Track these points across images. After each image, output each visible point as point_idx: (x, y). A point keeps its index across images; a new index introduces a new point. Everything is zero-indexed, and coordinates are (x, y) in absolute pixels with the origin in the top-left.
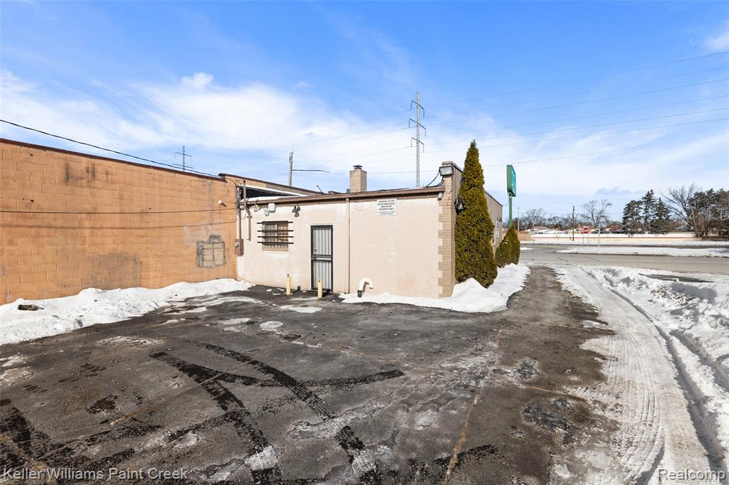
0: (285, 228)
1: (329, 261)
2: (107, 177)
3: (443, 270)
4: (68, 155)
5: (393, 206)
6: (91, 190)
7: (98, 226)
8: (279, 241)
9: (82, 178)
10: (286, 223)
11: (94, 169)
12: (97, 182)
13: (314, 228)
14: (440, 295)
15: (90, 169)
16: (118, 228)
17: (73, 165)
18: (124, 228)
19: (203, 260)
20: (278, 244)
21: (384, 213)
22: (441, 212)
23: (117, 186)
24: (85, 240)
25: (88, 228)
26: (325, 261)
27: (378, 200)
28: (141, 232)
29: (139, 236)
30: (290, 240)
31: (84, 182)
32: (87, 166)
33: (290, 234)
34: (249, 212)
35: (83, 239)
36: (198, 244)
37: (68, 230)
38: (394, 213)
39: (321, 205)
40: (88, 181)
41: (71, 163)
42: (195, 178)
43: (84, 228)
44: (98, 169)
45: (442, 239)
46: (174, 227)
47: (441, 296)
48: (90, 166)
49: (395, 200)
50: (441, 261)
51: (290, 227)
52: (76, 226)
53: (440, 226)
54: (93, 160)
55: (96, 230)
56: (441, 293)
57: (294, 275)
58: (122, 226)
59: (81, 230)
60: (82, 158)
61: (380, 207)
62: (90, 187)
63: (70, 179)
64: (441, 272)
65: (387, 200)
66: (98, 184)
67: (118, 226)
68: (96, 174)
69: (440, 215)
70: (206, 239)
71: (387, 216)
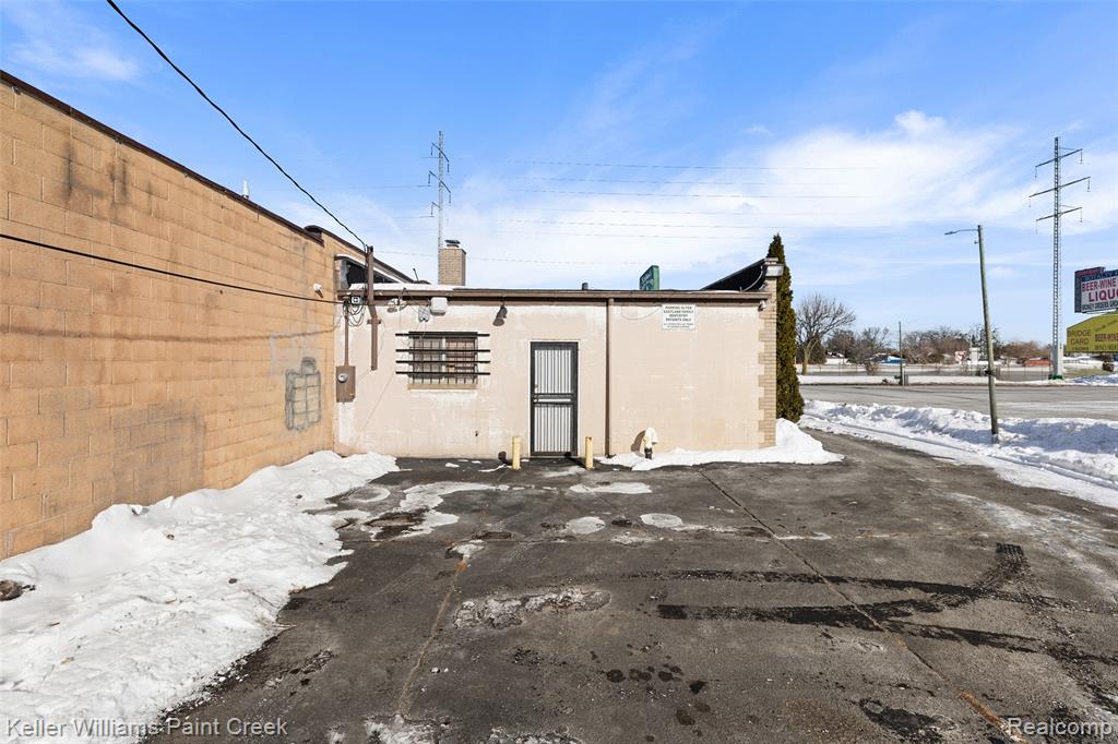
0: (469, 346)
1: (567, 404)
2: (150, 200)
3: (766, 410)
4: (71, 122)
5: (690, 316)
6: (121, 229)
7: (129, 331)
8: (452, 370)
9: (100, 194)
10: (472, 336)
11: (124, 172)
12: (130, 210)
13: (535, 346)
14: (760, 444)
15: (118, 174)
16: (167, 339)
17: (83, 153)
18: (177, 339)
19: (293, 413)
20: (448, 375)
21: (674, 326)
22: (763, 327)
23: (168, 228)
24: (103, 368)
25: (111, 337)
26: (561, 404)
27: (664, 306)
28: (205, 349)
29: (203, 360)
30: (481, 368)
31: (105, 204)
32: (110, 161)
33: (481, 357)
34: (373, 313)
35: (99, 366)
36: (287, 376)
37: (68, 340)
38: (691, 327)
39: (553, 307)
40: (113, 203)
41: (77, 145)
42: (285, 230)
43: (101, 336)
44: (134, 174)
45: (763, 366)
46: (254, 338)
47: (762, 446)
48: (117, 163)
49: (693, 306)
50: (762, 396)
51: (481, 343)
52: (85, 328)
53: (761, 347)
54: (124, 148)
55: (127, 342)
56: (763, 441)
57: (491, 433)
58: (174, 334)
59: (97, 341)
60: (101, 136)
61: (667, 316)
62: (116, 221)
63: (76, 193)
64: (762, 412)
65: (681, 305)
66: (131, 215)
67: (167, 334)
68: (129, 188)
69: (760, 331)
70: (297, 367)
71: (678, 330)
